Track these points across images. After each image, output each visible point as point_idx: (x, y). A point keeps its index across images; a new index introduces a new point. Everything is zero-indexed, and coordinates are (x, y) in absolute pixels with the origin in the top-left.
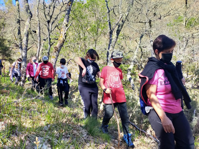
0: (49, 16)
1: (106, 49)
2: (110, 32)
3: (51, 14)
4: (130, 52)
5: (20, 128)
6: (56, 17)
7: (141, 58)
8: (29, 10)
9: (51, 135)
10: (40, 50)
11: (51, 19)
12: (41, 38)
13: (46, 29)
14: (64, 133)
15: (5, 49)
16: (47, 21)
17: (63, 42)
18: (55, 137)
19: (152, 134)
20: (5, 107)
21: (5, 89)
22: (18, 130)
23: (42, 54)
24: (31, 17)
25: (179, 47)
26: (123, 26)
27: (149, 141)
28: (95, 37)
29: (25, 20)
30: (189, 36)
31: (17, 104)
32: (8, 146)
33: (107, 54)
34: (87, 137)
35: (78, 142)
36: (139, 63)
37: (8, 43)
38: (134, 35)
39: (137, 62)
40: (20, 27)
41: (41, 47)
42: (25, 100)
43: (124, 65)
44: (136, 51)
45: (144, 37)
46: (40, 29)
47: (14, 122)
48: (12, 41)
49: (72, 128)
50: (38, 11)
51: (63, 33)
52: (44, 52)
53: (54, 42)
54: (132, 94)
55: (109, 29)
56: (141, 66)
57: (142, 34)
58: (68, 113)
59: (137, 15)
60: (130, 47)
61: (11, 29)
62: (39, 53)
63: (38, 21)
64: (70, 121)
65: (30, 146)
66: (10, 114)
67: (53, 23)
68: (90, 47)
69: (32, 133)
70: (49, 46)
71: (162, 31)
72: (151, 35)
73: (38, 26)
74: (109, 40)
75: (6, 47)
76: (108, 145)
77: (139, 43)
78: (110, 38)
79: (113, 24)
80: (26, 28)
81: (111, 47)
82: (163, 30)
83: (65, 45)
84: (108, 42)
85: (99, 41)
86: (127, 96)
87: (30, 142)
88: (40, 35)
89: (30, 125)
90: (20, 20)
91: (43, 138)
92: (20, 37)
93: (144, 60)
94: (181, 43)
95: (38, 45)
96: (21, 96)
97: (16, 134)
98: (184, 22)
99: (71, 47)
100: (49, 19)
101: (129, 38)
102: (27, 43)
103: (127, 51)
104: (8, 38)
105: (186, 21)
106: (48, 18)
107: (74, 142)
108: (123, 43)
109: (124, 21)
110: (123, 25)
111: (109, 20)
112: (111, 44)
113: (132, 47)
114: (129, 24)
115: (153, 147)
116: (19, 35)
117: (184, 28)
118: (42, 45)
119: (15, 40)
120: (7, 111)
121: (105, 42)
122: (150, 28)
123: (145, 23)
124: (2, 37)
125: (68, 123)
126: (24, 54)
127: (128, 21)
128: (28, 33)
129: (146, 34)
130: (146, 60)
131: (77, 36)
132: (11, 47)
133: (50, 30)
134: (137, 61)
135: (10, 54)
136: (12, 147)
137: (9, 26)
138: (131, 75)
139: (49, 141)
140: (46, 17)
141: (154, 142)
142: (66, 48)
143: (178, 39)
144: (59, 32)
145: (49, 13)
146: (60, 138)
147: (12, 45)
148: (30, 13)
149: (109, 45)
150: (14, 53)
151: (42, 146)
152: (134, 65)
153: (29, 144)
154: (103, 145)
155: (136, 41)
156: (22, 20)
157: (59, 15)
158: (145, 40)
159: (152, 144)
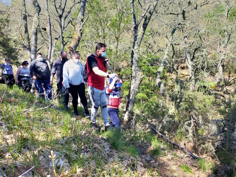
0: (61, 10)
1: (130, 48)
2: (135, 27)
3: (63, 7)
4: (159, 51)
5: (32, 141)
6: (68, 10)
7: (173, 58)
8: (37, 2)
9: (68, 149)
10: (52, 51)
11: (63, 13)
12: (52, 37)
13: (58, 26)
14: (84, 147)
15: (10, 51)
16: (58, 16)
17: (79, 41)
18: (73, 151)
19: (186, 147)
20: (14, 118)
21: (13, 98)
22: (30, 144)
23: (54, 56)
24: (39, 11)
25: (219, 43)
26: (151, 19)
27: (183, 155)
28: (117, 33)
29: (32, 15)
30: (232, 29)
31: (28, 114)
32: (20, 161)
33: (131, 54)
34: (110, 151)
35: (99, 157)
36: (170, 64)
37: (14, 44)
38: (165, 29)
39: (168, 63)
40: (26, 24)
41: (53, 47)
42: (37, 109)
43: (152, 67)
44: (167, 49)
45: (176, 32)
46: (51, 26)
47: (25, 135)
48: (18, 41)
49: (93, 141)
50: (47, 3)
51: (79, 30)
52: (56, 53)
53: (68, 41)
54: (162, 101)
55: (133, 23)
56: (173, 67)
57: (173, 29)
58: (87, 124)
59: (167, 4)
60: (159, 45)
61: (16, 26)
62: (50, 55)
63: (48, 16)
64: (90, 133)
65: (45, 161)
66: (20, 125)
67: (65, 18)
68: (111, 46)
69: (46, 147)
70: (62, 46)
71: (198, 23)
72: (185, 29)
73: (49, 22)
74: (134, 37)
75: (12, 49)
76: (135, 160)
77: (170, 40)
78: (135, 34)
79: (139, 16)
80: (34, 25)
81: (136, 44)
82: (200, 23)
83: (81, 44)
84: (133, 40)
85: (121, 39)
86: (156, 104)
87: (44, 157)
88: (51, 33)
89: (43, 138)
90: (26, 16)
91: (59, 152)
92: (27, 36)
93: (177, 61)
94: (221, 38)
95: (50, 45)
96: (32, 106)
97: (28, 148)
98: (226, 11)
99: (88, 47)
100: (61, 14)
101: (158, 34)
102: (36, 43)
103: (156, 49)
104: (13, 38)
105: (229, 11)
106: (60, 12)
107: (95, 157)
108: (151, 41)
109: (152, 13)
110: (151, 17)
111: (134, 12)
112: (136, 42)
113: (162, 45)
114: (158, 16)
115: (187, 162)
116: (26, 34)
117: (226, 20)
118: (54, 45)
119: (22, 40)
120: (17, 122)
121: (129, 39)
122: (183, 21)
123: (178, 14)
124: (7, 36)
125: (87, 135)
126: (34, 57)
127: (156, 12)
128: (37, 31)
129: (178, 29)
130: (179, 61)
131: (94, 32)
132: (17, 48)
133: (63, 27)
134: (167, 61)
135: (17, 56)
136: (24, 163)
137: (14, 24)
138: (161, 78)
139: (66, 156)
140: (57, 11)
141: (189, 157)
142: (82, 49)
143: (218, 34)
144: (73, 29)
145: (60, 6)
146: (79, 152)
147: (19, 47)
148: (38, 6)
149: (134, 43)
150: (22, 55)
151: (59, 161)
152: (163, 67)
153: (44, 159)
154: (128, 160)
155: (166, 37)
156: (29, 16)
157: (73, 7)
158: (178, 35)
159: (187, 158)
